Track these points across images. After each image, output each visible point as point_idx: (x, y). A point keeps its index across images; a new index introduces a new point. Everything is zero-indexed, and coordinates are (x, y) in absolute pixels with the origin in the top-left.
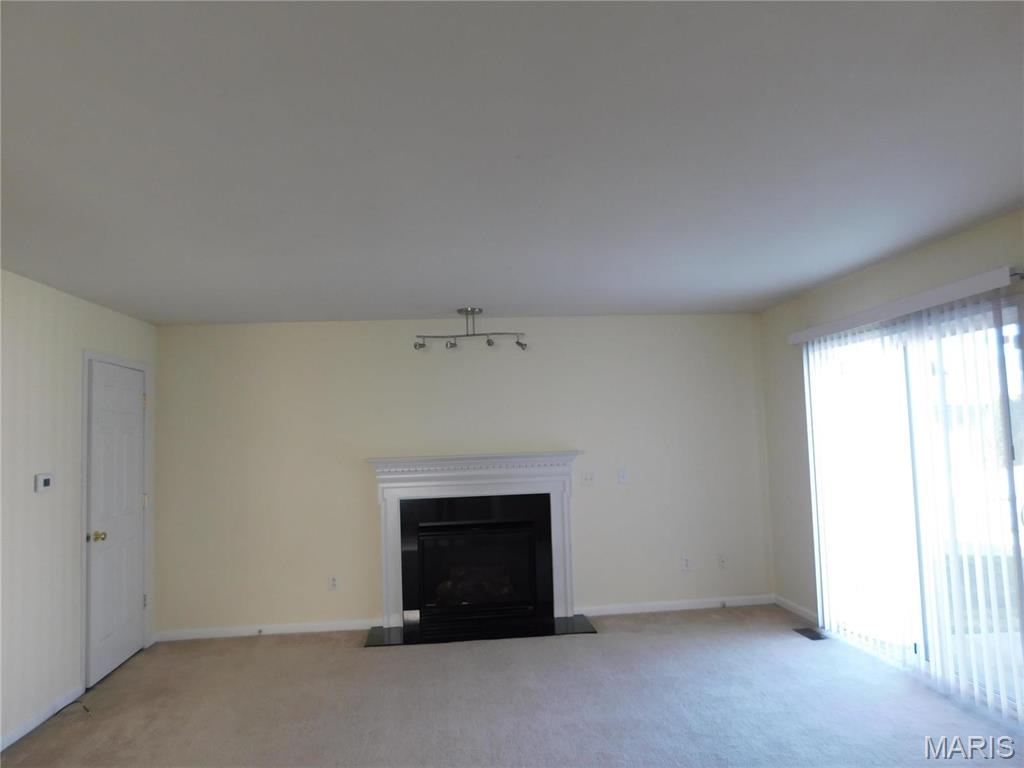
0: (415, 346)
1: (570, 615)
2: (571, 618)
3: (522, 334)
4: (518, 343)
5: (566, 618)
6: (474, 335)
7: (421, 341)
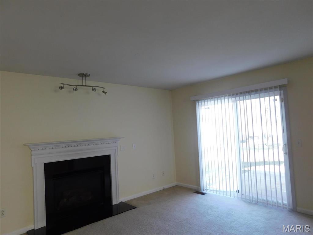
0: (60, 88)
1: (118, 203)
2: (119, 204)
3: (105, 88)
4: (103, 92)
5: (117, 204)
6: (86, 86)
7: (62, 85)
